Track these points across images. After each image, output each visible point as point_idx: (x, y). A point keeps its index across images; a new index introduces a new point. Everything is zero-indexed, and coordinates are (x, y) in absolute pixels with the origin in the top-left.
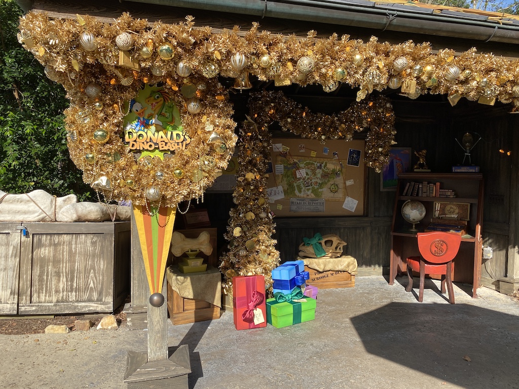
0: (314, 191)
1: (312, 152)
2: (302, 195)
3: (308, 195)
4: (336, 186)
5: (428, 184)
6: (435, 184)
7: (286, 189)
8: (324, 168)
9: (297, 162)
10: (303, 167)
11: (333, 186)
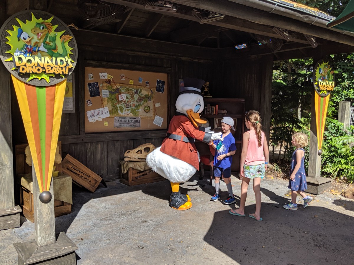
0: (133, 111)
1: (130, 80)
2: (123, 114)
3: (128, 115)
4: (148, 108)
5: (211, 106)
6: (215, 106)
7: (111, 110)
8: (140, 93)
9: (119, 88)
10: (124, 92)
11: (146, 107)
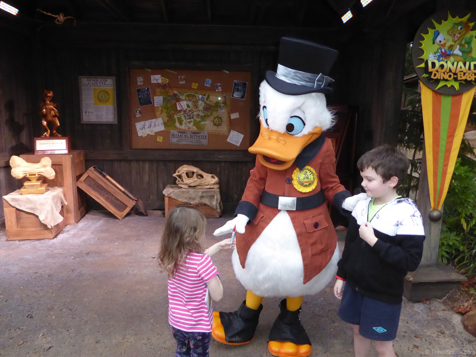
0: (196, 124)
1: (193, 83)
2: (183, 127)
3: (189, 128)
4: (220, 120)
7: (166, 121)
8: (207, 100)
9: (177, 94)
10: (184, 99)
11: (216, 120)
